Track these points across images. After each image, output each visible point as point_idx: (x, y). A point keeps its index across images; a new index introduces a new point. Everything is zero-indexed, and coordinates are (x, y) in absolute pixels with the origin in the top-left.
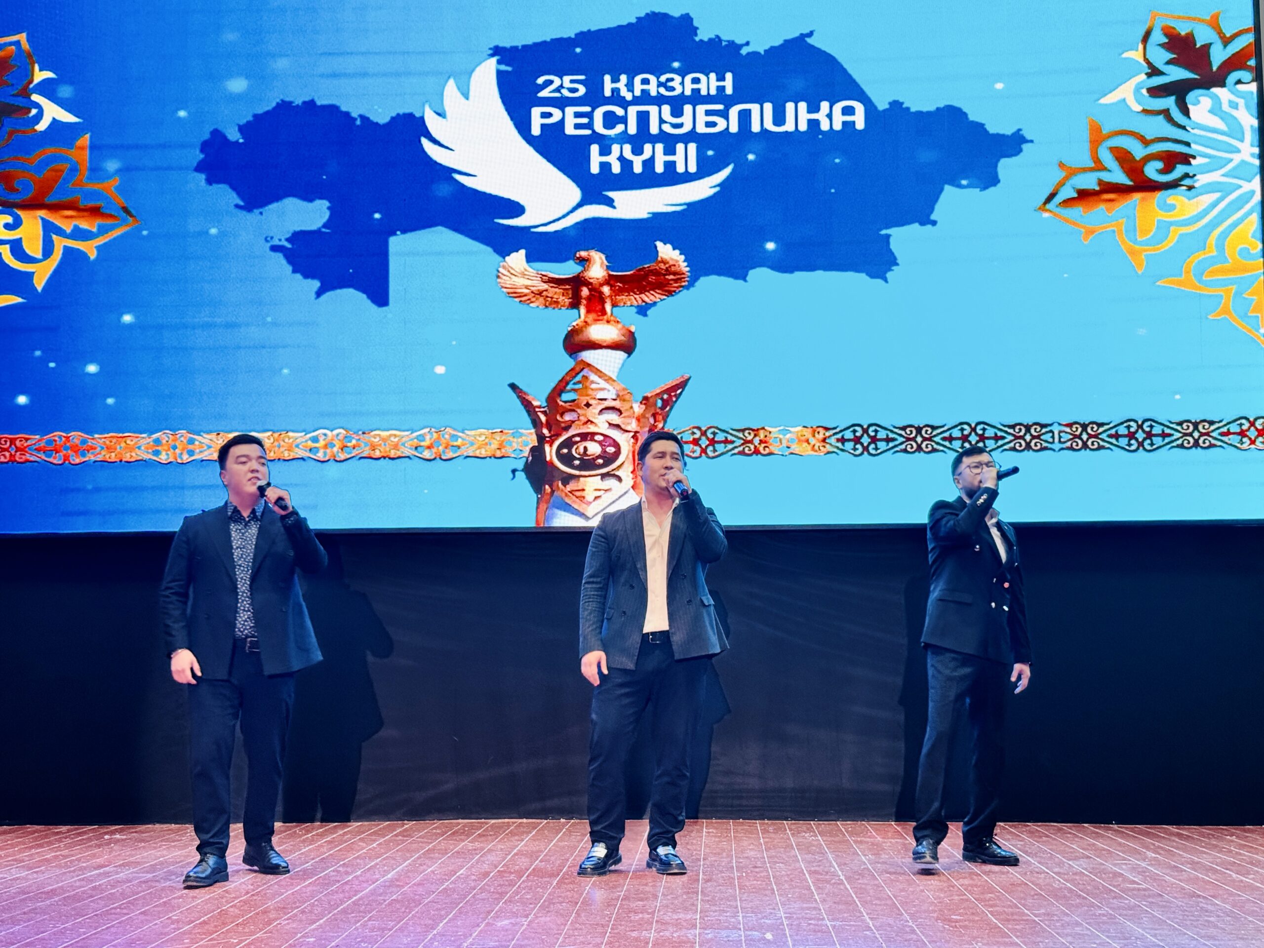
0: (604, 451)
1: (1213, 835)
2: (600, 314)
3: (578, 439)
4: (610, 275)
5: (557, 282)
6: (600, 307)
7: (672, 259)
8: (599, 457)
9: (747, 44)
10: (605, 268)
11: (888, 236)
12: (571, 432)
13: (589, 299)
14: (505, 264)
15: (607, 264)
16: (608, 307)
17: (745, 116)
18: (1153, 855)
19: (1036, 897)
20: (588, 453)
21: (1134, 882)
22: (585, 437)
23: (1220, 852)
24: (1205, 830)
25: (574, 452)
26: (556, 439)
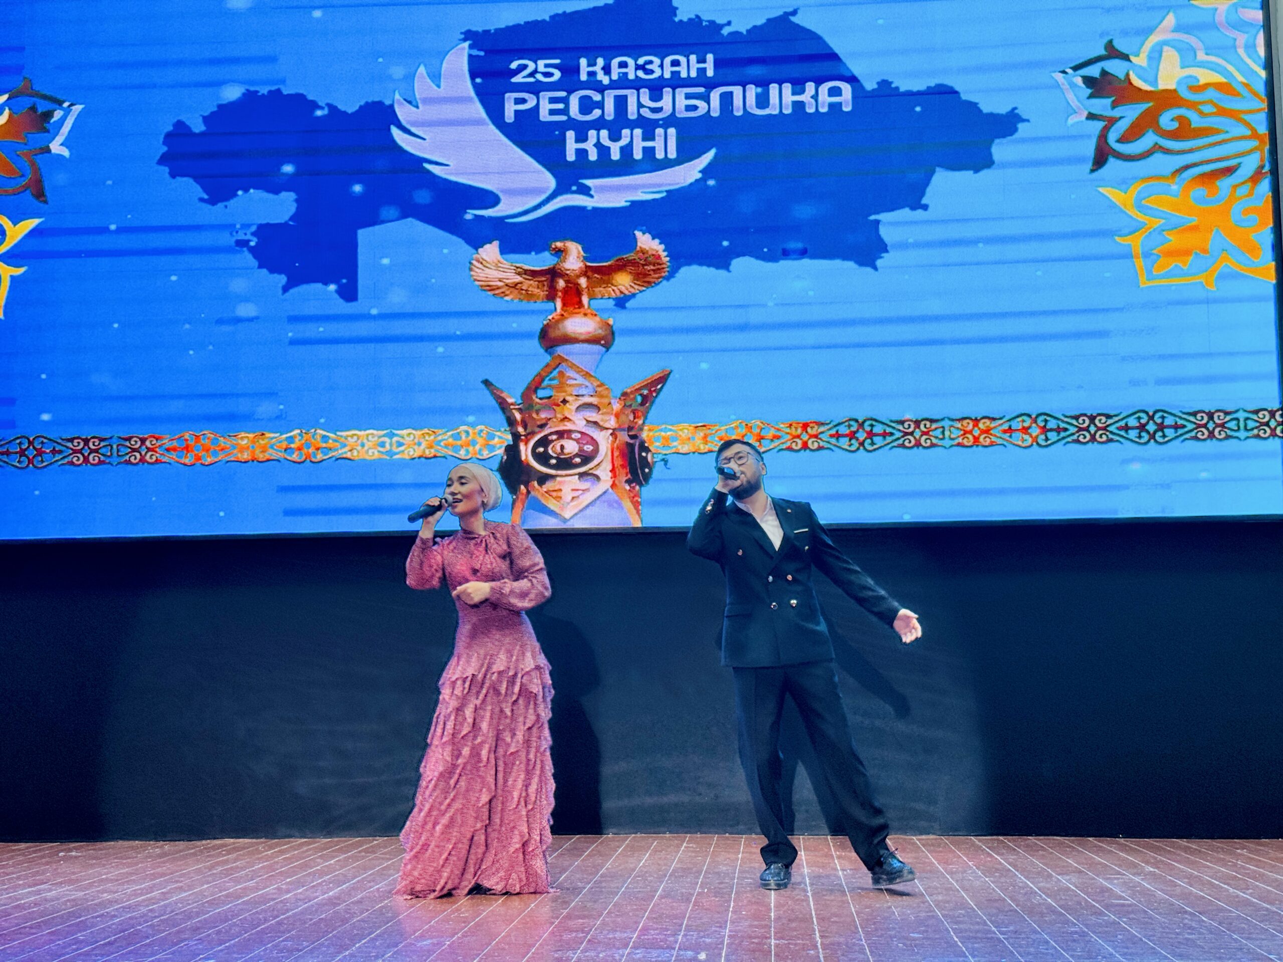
0: (581, 450)
1: (1222, 848)
2: (577, 306)
3: (554, 437)
4: (587, 267)
5: (534, 274)
6: (578, 299)
7: (653, 250)
8: (577, 455)
9: (729, 23)
10: (582, 259)
11: (877, 222)
12: (546, 431)
13: (566, 291)
14: (478, 256)
15: (585, 255)
16: (585, 299)
17: (727, 99)
18: (1152, 869)
19: (1010, 913)
20: (566, 451)
21: (1121, 898)
22: (561, 434)
23: (1224, 866)
24: (1217, 843)
25: (550, 452)
26: (532, 438)
